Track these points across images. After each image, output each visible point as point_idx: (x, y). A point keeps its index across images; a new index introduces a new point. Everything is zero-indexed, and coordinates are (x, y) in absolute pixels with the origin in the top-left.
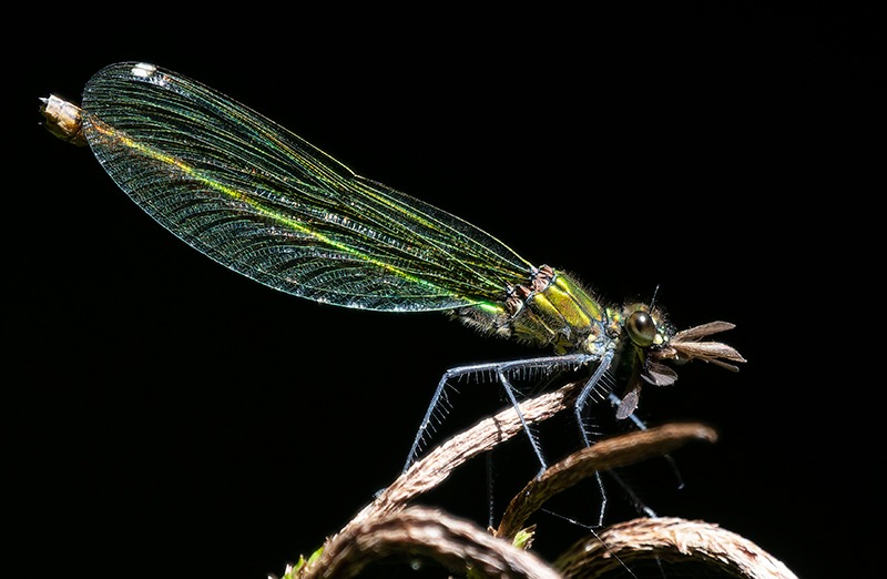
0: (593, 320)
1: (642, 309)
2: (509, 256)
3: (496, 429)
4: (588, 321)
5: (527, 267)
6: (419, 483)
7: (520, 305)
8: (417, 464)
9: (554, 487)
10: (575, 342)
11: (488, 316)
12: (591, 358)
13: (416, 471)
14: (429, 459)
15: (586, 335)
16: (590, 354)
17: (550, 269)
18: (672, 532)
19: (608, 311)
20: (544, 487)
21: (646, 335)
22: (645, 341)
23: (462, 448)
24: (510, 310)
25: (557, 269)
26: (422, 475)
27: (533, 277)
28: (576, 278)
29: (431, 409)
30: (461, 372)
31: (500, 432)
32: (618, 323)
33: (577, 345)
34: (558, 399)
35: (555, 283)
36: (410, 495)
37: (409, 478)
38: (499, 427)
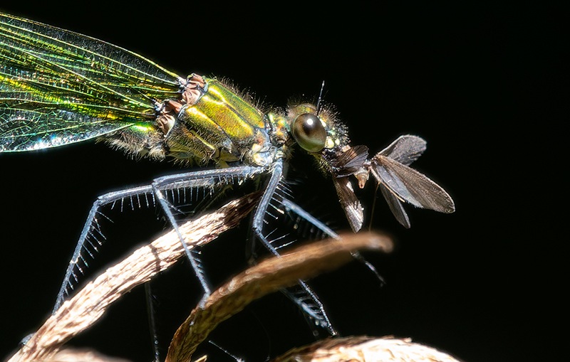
0: (255, 128)
1: (308, 111)
2: (153, 70)
3: (153, 258)
4: (249, 130)
5: (174, 79)
6: (70, 325)
7: (171, 122)
8: (67, 304)
9: (219, 315)
10: (239, 154)
11: (139, 137)
12: (257, 170)
13: (66, 312)
14: (80, 297)
15: (250, 146)
16: (256, 165)
17: (199, 77)
18: (360, 352)
19: (271, 117)
20: (208, 315)
21: (315, 140)
22: (315, 146)
23: (116, 282)
24: (162, 129)
25: (208, 77)
26: (73, 316)
27: (182, 89)
28: (230, 84)
29: (81, 242)
30: (114, 198)
31: (158, 261)
32: (283, 129)
33: (241, 157)
34: (221, 219)
35: (207, 93)
36: (61, 339)
37: (59, 319)
38: (156, 255)
